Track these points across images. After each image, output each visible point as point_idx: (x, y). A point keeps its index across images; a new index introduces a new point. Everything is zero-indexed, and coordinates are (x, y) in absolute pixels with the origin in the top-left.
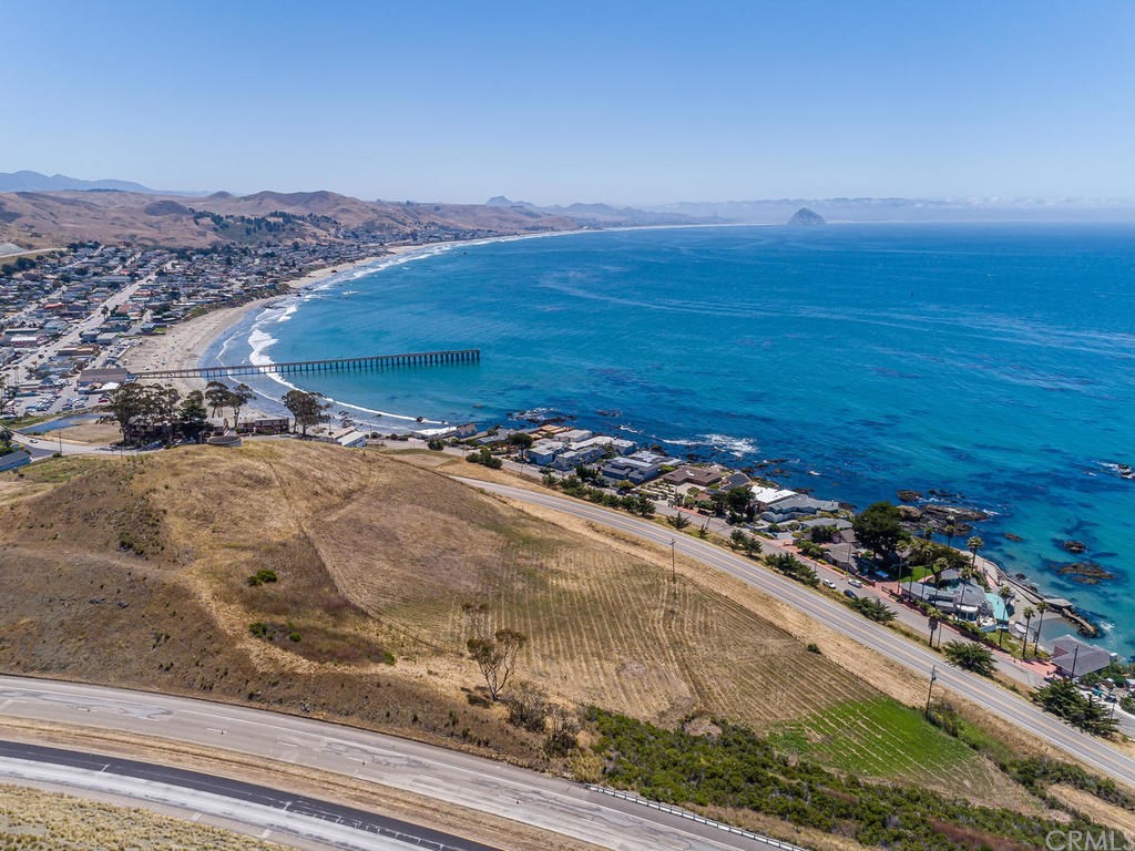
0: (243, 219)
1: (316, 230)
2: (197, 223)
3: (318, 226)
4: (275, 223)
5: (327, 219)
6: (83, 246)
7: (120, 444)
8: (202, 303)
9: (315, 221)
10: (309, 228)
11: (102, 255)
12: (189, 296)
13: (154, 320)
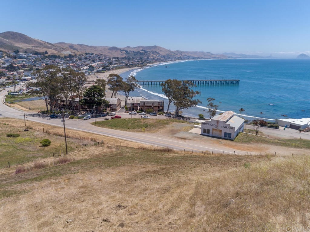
0: (133, 51)
1: (153, 55)
2: (121, 52)
3: (154, 54)
4: (142, 53)
5: (156, 52)
6: (89, 54)
7: (43, 112)
8: (119, 66)
9: (153, 53)
10: (152, 54)
11: (94, 56)
12: (115, 64)
13: (102, 69)
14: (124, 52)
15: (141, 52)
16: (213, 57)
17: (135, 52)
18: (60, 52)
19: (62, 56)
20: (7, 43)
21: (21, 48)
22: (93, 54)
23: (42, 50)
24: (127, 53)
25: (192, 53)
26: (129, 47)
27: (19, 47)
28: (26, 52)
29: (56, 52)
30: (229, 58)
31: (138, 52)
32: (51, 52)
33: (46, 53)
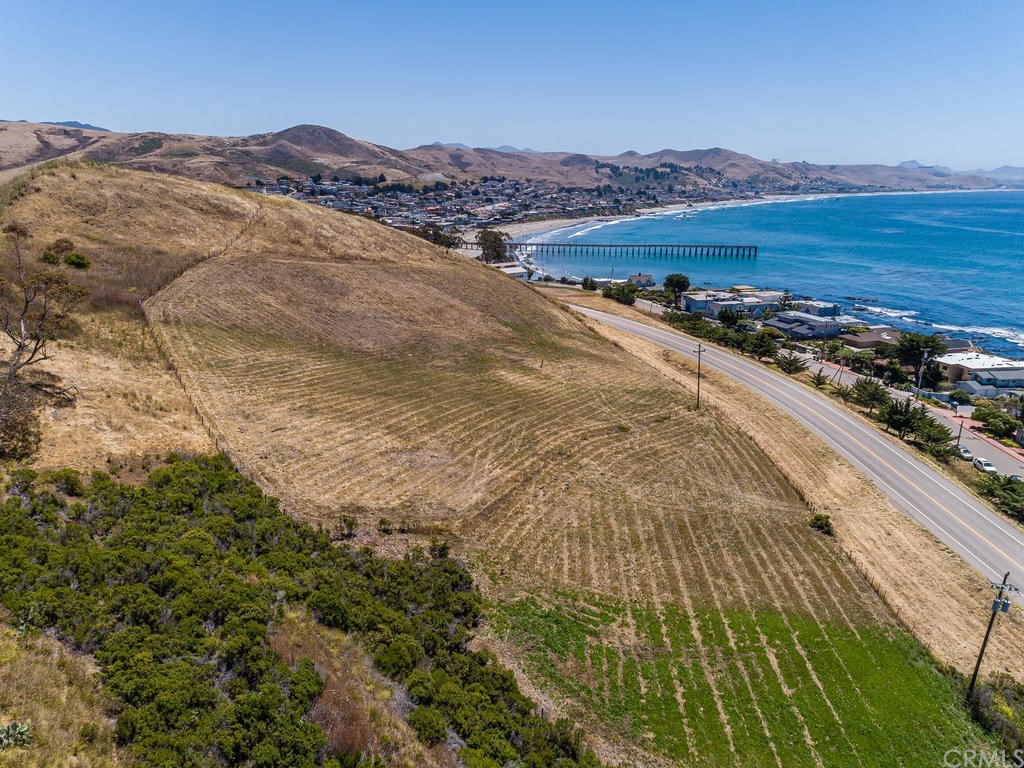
1: (699, 180)
2: (597, 172)
3: (701, 177)
4: (662, 172)
5: (711, 170)
6: (493, 179)
9: (700, 172)
14: (607, 170)
15: (660, 170)
16: (934, 184)
17: (641, 171)
18: (416, 176)
19: (419, 186)
20: (298, 155)
21: (327, 167)
22: (502, 180)
23: (371, 171)
24: (613, 172)
25: (853, 170)
26: (631, 154)
27: (322, 165)
28: (336, 179)
29: (407, 176)
30: (1000, 186)
31: (648, 172)
32: (393, 175)
33: (382, 178)
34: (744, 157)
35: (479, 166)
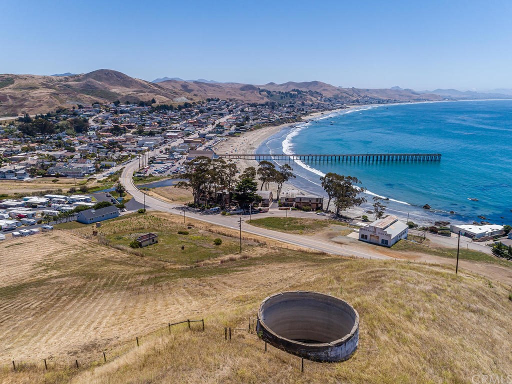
0: (280, 92)
1: (312, 98)
2: (260, 94)
3: (313, 96)
4: (294, 94)
5: (317, 93)
6: (213, 100)
7: (191, 206)
8: (260, 123)
9: (312, 93)
10: (309, 97)
11: (219, 104)
12: (254, 120)
13: (236, 129)
14: (265, 93)
15: (292, 93)
16: (416, 98)
17: (282, 93)
18: (172, 99)
19: (176, 106)
20: (100, 87)
21: (119, 94)
22: (218, 100)
23: (146, 97)
24: (269, 94)
25: (376, 91)
26: (272, 84)
27: (115, 93)
28: (128, 103)
29: (167, 99)
30: (445, 99)
31: (286, 93)
32: (160, 100)
33: (154, 101)
34: (330, 86)
35: (198, 91)
